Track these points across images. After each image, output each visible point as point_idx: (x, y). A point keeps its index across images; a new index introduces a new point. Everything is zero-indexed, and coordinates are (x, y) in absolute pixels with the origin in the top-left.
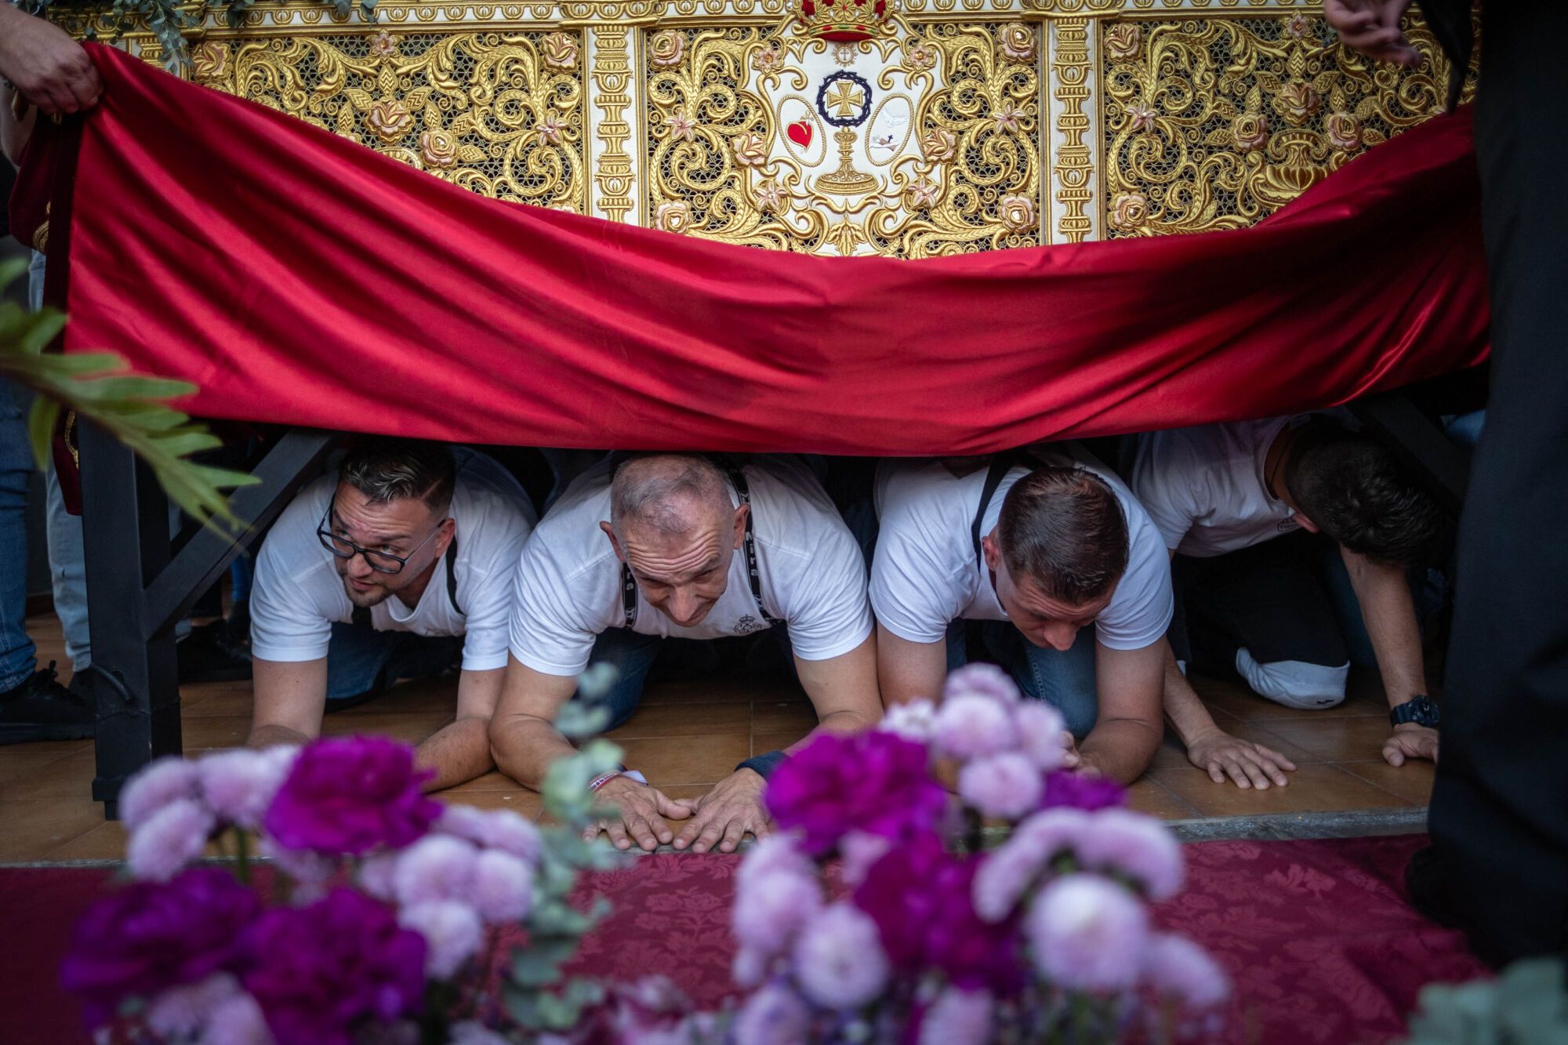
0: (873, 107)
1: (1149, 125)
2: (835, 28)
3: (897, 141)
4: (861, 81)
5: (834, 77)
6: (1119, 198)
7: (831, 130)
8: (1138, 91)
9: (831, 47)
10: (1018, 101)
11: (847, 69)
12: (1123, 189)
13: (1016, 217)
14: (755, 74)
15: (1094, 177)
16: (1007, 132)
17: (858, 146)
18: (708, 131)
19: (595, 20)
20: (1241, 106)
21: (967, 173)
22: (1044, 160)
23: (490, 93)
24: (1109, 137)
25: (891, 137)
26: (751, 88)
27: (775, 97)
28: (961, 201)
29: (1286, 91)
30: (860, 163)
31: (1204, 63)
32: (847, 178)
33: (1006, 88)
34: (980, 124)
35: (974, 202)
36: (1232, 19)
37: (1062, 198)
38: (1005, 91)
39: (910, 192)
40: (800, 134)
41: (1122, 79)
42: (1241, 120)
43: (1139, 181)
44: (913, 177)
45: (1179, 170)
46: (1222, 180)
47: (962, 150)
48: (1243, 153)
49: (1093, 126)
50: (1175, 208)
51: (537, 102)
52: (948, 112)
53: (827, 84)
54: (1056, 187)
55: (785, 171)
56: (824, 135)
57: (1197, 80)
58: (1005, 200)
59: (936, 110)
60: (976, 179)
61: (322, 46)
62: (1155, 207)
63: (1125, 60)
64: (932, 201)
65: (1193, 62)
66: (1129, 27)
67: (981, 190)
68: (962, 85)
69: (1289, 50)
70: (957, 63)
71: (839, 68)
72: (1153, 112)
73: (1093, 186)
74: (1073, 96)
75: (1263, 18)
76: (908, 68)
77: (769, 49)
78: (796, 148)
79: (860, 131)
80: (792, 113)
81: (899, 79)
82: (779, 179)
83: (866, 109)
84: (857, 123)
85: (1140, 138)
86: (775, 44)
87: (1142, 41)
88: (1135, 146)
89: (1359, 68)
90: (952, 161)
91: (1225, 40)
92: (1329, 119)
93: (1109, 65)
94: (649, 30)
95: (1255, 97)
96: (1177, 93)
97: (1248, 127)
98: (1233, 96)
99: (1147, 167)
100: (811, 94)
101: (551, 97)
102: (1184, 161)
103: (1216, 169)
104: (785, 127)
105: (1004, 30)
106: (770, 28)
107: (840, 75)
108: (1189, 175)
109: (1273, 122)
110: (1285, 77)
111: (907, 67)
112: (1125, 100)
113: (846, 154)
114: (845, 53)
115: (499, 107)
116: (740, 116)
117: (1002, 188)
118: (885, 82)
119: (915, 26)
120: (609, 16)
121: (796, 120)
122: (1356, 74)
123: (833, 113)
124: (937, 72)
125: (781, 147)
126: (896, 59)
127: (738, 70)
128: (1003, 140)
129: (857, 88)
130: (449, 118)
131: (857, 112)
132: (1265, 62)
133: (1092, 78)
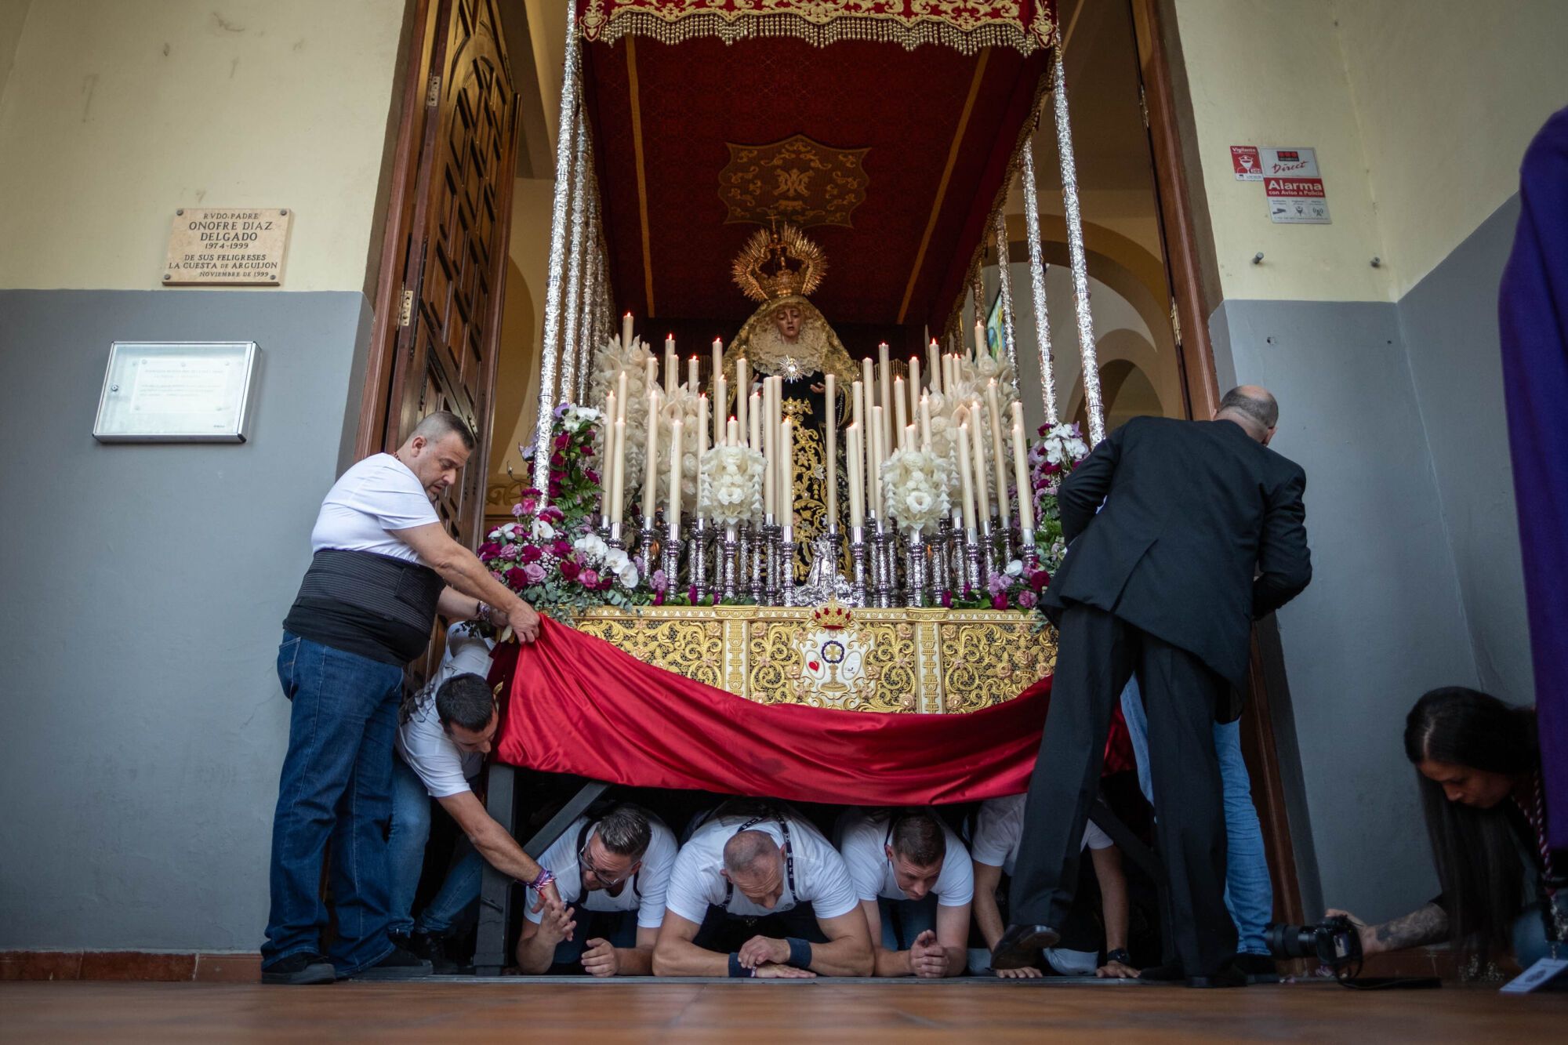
0: (845, 656)
1: (961, 666)
2: (829, 624)
3: (855, 670)
4: (840, 645)
5: (829, 643)
6: (950, 696)
7: (827, 665)
8: (956, 652)
9: (827, 631)
10: (906, 655)
11: (834, 640)
12: (952, 692)
13: (906, 703)
14: (796, 641)
15: (939, 687)
16: (902, 668)
17: (839, 671)
18: (774, 663)
19: (730, 617)
20: (1000, 659)
21: (885, 684)
22: (917, 679)
23: (683, 645)
24: (945, 670)
25: (852, 668)
26: (794, 646)
27: (804, 650)
28: (883, 696)
29: (1019, 654)
30: (839, 678)
31: (984, 641)
32: (834, 684)
34: (890, 664)
35: (888, 696)
36: (994, 624)
37: (926, 695)
38: (901, 650)
39: (861, 691)
40: (814, 666)
41: (949, 647)
42: (1000, 666)
43: (959, 689)
44: (862, 685)
45: (975, 685)
46: (994, 691)
47: (883, 675)
48: (1002, 679)
49: (938, 666)
50: (975, 701)
51: (703, 649)
52: (876, 658)
53: (825, 646)
54: (923, 691)
55: (808, 681)
56: (823, 667)
57: (981, 648)
58: (901, 695)
59: (871, 657)
60: (889, 687)
61: (616, 625)
62: (965, 701)
63: (950, 639)
64: (870, 695)
65: (979, 641)
66: (952, 626)
67: (891, 691)
68: (882, 648)
69: (1019, 637)
70: (880, 639)
71: (831, 639)
72: (963, 661)
73: (939, 691)
74: (929, 653)
75: (1007, 624)
76: (862, 641)
77: (801, 631)
78: (813, 671)
79: (840, 665)
80: (811, 657)
81: (856, 645)
82: (805, 684)
83: (842, 656)
84: (838, 662)
85: (959, 671)
86: (804, 629)
87: (957, 632)
88: (956, 675)
89: (1049, 645)
90: (879, 679)
91: (992, 632)
92: (1038, 666)
93: (944, 641)
94: (751, 622)
95: (1005, 656)
96: (973, 653)
97: (1003, 668)
98: (996, 655)
99: (962, 683)
100: (819, 650)
101: (709, 648)
102: (977, 682)
103: (991, 685)
104: (808, 663)
105: (899, 626)
106: (802, 622)
107: (831, 642)
108: (979, 687)
109: (1014, 667)
110: (1018, 648)
111: (859, 639)
112: (951, 655)
113: (834, 675)
114: (833, 633)
115: (687, 650)
116: (789, 658)
117: (900, 691)
118: (850, 645)
119: (862, 623)
120: (736, 616)
121: (812, 660)
122: (1048, 647)
123: (828, 657)
124: (872, 642)
125: (806, 671)
126: (854, 636)
127: (788, 639)
128: (900, 671)
129: (838, 648)
130: (665, 655)
131: (838, 658)
132: (1009, 642)
133: (937, 646)
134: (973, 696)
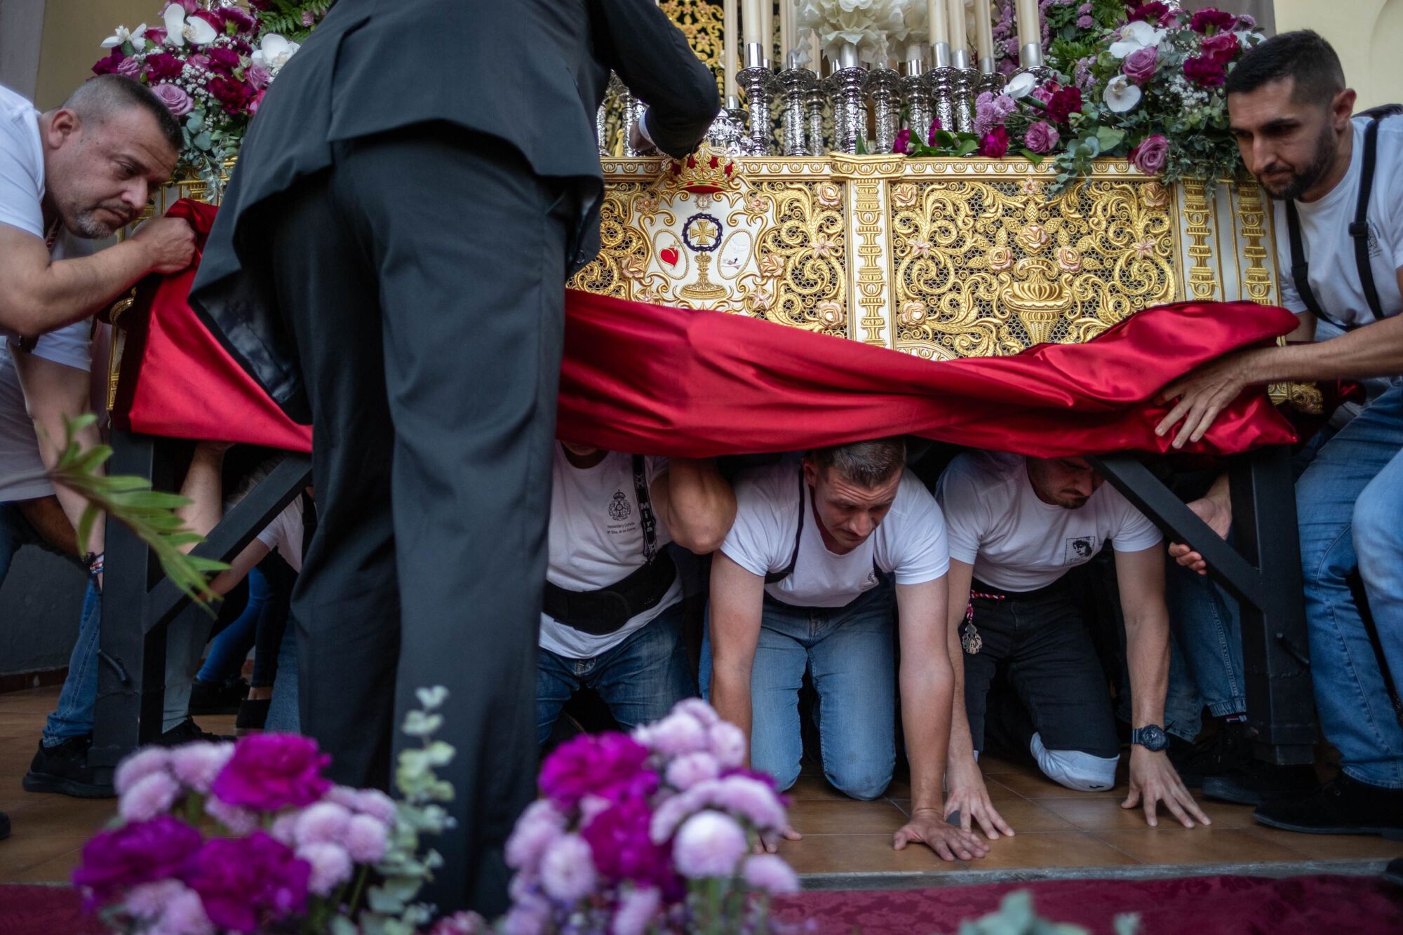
0: (723, 239)
1: (926, 253)
2: (696, 184)
3: (741, 263)
4: (715, 221)
5: (695, 218)
6: (906, 305)
7: (692, 254)
8: (917, 229)
9: (693, 197)
10: (829, 236)
11: (705, 212)
12: (908, 298)
13: (829, 317)
14: (637, 215)
15: (886, 290)
16: (822, 257)
17: (712, 266)
18: (603, 255)
20: (992, 240)
21: (793, 286)
22: (849, 278)
24: (897, 261)
25: (736, 260)
26: (635, 224)
27: (652, 231)
28: (788, 305)
29: (1024, 231)
30: (713, 277)
31: (965, 209)
32: (704, 287)
33: (821, 227)
34: (802, 252)
35: (799, 306)
36: (983, 182)
37: (863, 304)
38: (820, 229)
39: (751, 299)
40: (670, 256)
41: (905, 221)
42: (993, 251)
43: (920, 293)
44: (753, 287)
45: (949, 285)
46: (981, 292)
47: (789, 270)
48: (996, 274)
49: (884, 253)
50: (947, 311)
52: (779, 242)
53: (690, 222)
54: (858, 295)
55: (658, 282)
56: (688, 258)
57: (960, 223)
58: (821, 304)
59: (769, 240)
60: (800, 290)
62: (932, 311)
63: (907, 208)
64: (767, 304)
65: (957, 210)
66: (909, 186)
67: (804, 297)
68: (789, 224)
69: (1026, 203)
70: (785, 209)
71: (698, 211)
72: (928, 244)
73: (885, 295)
74: (869, 230)
75: (1005, 181)
76: (750, 213)
77: (648, 197)
78: (667, 266)
79: (714, 255)
80: (665, 242)
81: (742, 219)
82: (654, 288)
83: (718, 239)
84: (711, 249)
85: (921, 262)
86: (653, 194)
87: (919, 196)
88: (916, 267)
89: (1077, 216)
90: (781, 277)
91: (979, 195)
92: (1058, 252)
93: (895, 212)
95: (1002, 235)
96: (946, 231)
97: (999, 255)
98: (987, 235)
99: (926, 282)
100: (678, 228)
102: (952, 279)
103: (976, 285)
104: (659, 251)
105: (818, 187)
106: (650, 183)
107: (699, 216)
108: (956, 288)
109: (1018, 252)
110: (1024, 221)
111: (747, 211)
112: (908, 236)
113: (703, 271)
114: (703, 201)
116: (626, 243)
117: (819, 296)
118: (732, 222)
119: (754, 184)
121: (666, 246)
122: (1076, 219)
123: (694, 242)
124: (770, 215)
125: (655, 265)
126: (740, 205)
127: (625, 211)
128: (820, 262)
129: (712, 226)
131: (712, 242)
132: (1008, 211)
133: (882, 218)
134: (944, 305)
